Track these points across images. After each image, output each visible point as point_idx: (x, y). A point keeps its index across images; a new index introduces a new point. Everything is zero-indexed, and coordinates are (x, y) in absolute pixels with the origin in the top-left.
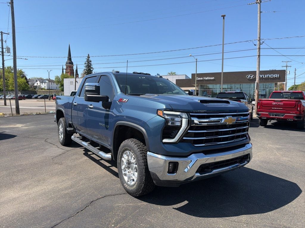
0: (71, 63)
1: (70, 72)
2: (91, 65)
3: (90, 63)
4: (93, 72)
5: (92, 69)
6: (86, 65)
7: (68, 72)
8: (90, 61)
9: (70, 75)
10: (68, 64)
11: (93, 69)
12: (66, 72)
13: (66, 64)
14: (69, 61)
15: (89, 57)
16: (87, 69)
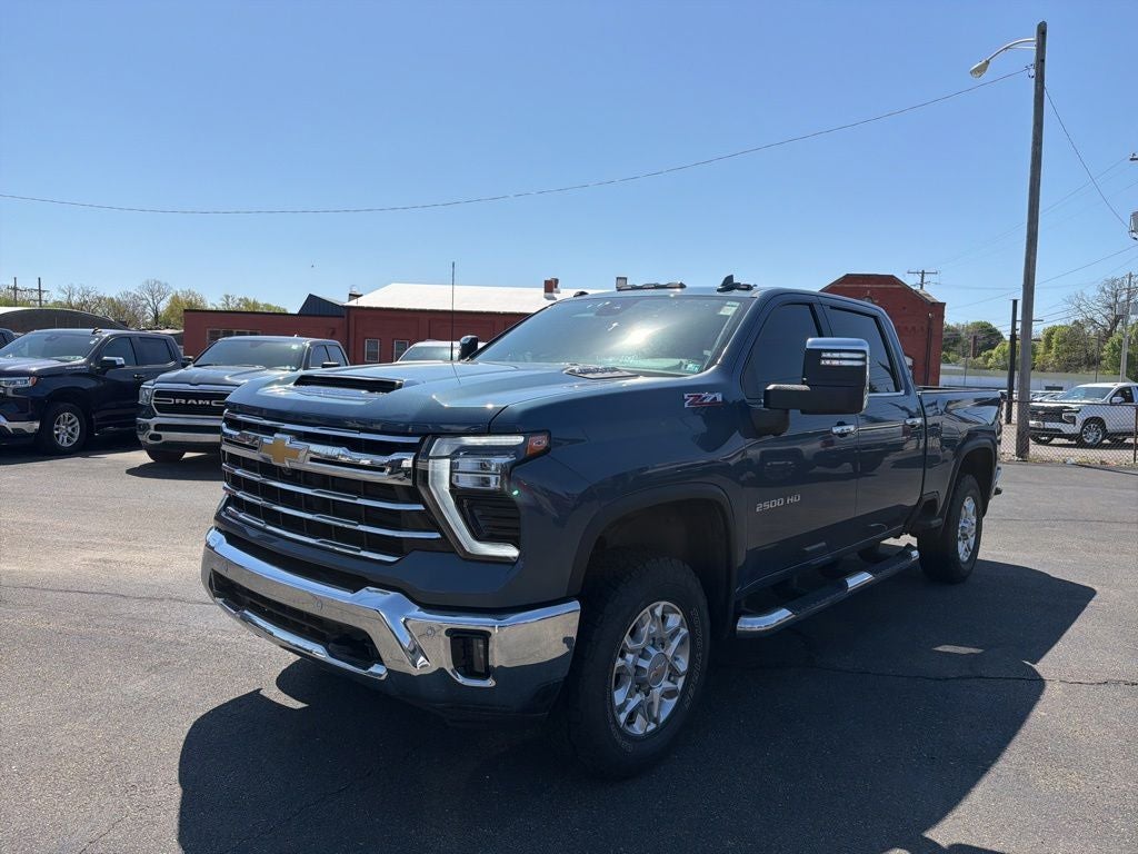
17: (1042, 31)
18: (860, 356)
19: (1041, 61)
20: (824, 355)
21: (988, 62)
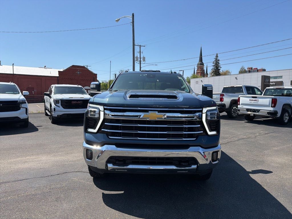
0: (202, 64)
1: (200, 73)
2: (219, 64)
3: (218, 62)
4: (220, 70)
5: (219, 68)
6: (214, 64)
7: (199, 73)
8: (218, 60)
9: (201, 75)
10: (199, 65)
11: (221, 68)
12: (197, 73)
13: (198, 65)
14: (200, 62)
15: (217, 56)
16: (214, 68)
17: (133, 15)
18: (211, 88)
19: (133, 22)
20: (208, 88)
21: (119, 19)
